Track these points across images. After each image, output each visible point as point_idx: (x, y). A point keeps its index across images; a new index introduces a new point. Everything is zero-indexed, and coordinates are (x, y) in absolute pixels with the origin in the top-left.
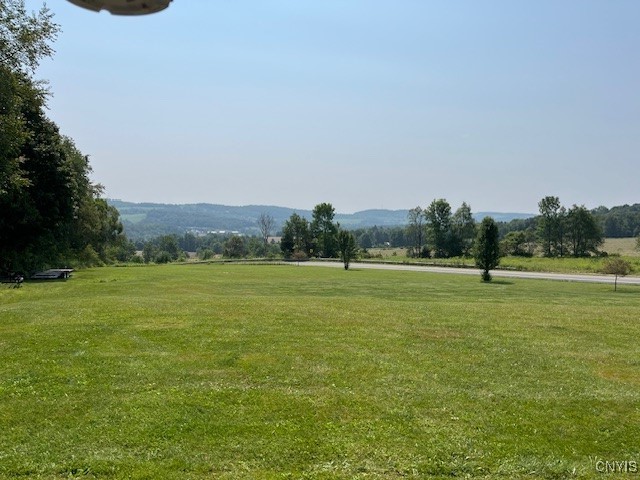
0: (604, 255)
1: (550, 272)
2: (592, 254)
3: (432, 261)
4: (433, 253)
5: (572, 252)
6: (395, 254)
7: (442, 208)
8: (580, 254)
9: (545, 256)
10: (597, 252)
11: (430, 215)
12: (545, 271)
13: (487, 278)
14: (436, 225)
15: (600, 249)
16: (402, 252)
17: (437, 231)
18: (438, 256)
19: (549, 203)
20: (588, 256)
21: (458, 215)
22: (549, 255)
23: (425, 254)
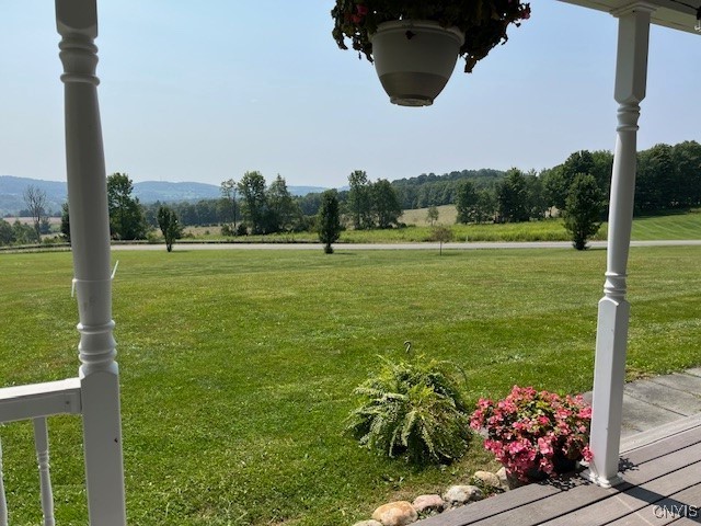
0: (404, 226)
1: (374, 243)
2: (394, 226)
3: (250, 238)
4: (249, 230)
5: (378, 224)
6: (208, 233)
7: (255, 181)
8: (385, 226)
9: (356, 229)
10: (398, 224)
11: (244, 188)
12: (370, 242)
13: (329, 251)
14: (251, 199)
15: (399, 221)
16: (216, 230)
17: (252, 206)
18: (255, 233)
19: (358, 176)
20: (391, 227)
21: (273, 189)
22: (359, 228)
23: (242, 232)
